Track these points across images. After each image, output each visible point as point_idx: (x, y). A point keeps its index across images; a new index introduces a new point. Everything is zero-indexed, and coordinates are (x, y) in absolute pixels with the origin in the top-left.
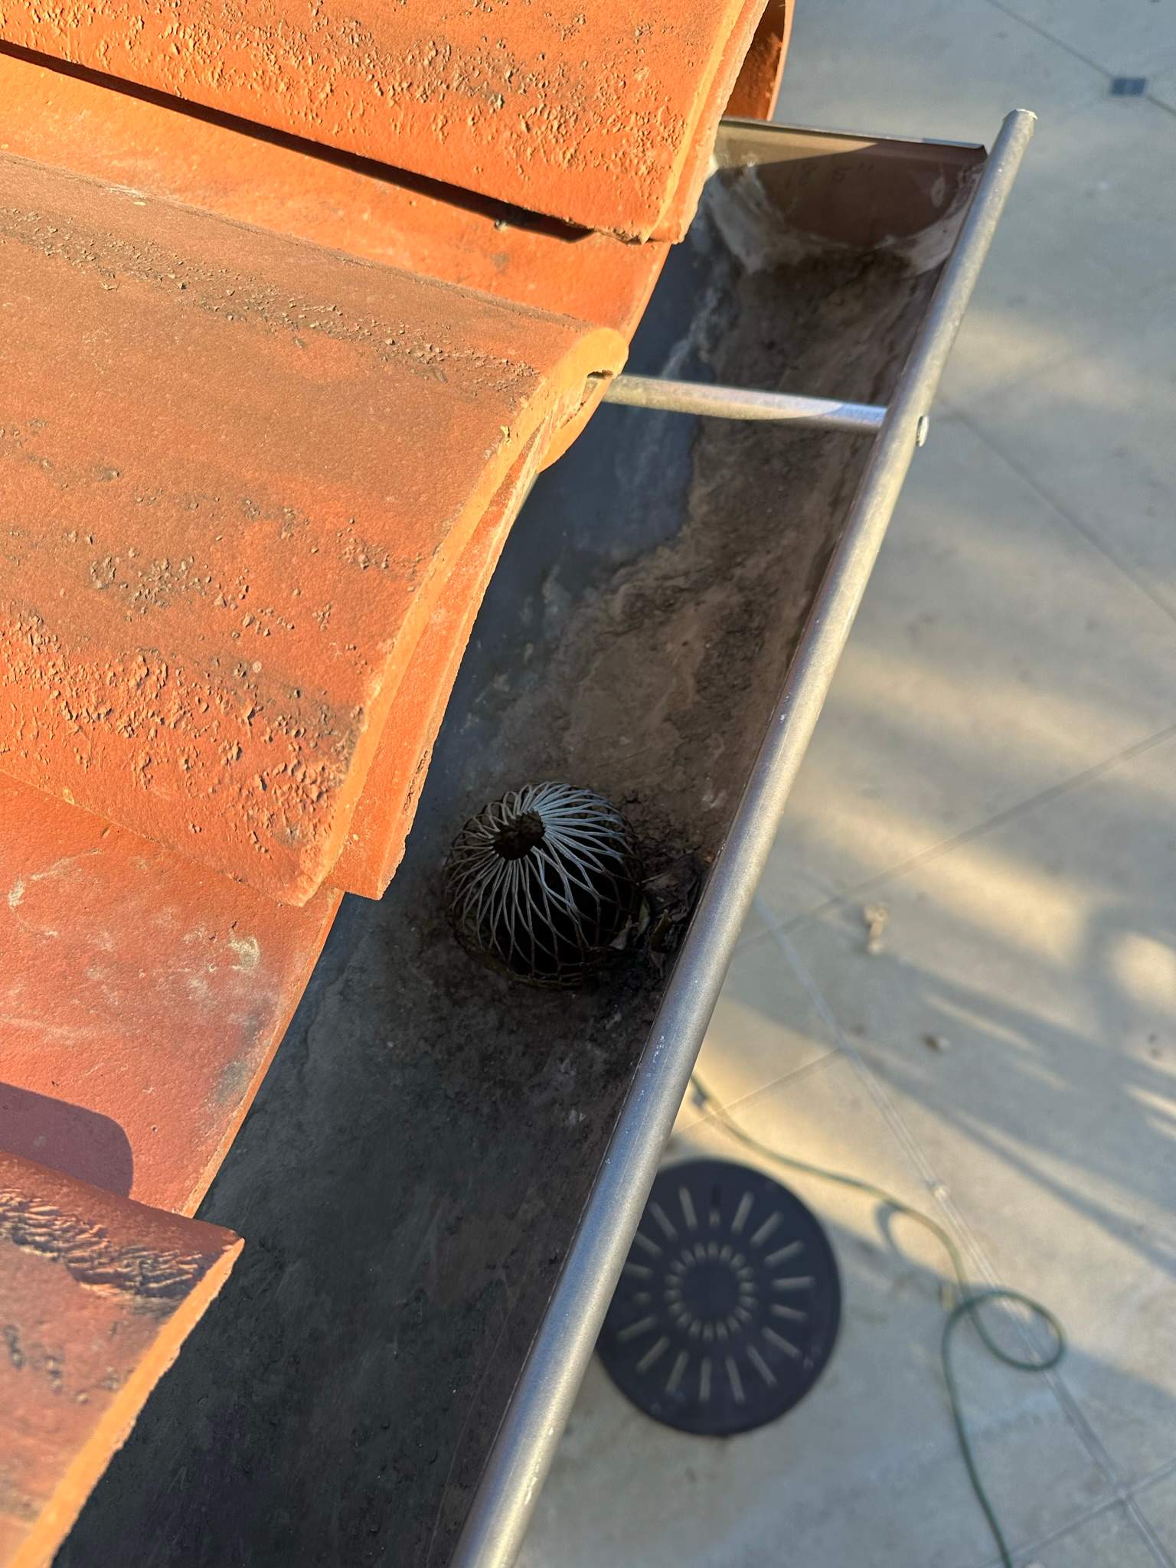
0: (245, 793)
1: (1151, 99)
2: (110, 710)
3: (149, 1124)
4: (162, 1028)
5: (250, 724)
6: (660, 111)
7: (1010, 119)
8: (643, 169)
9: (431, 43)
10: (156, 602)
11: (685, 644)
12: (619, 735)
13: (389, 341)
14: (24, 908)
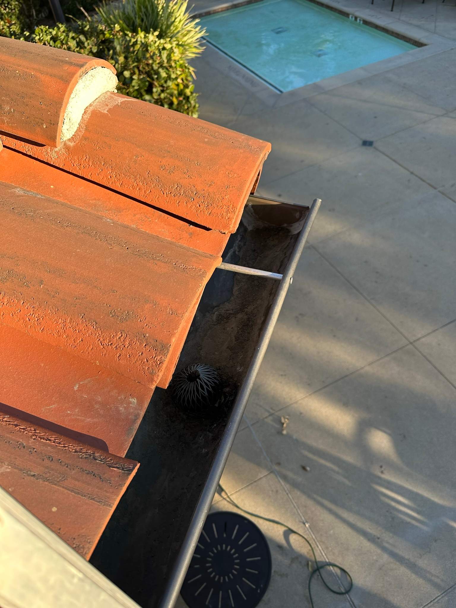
0: (142, 362)
1: (375, 148)
2: (112, 343)
3: (112, 441)
4: (114, 419)
5: (145, 347)
6: (231, 206)
7: (315, 201)
8: (227, 218)
9: (177, 184)
10: (125, 320)
11: (232, 328)
12: (215, 352)
13: (174, 264)
14: (78, 390)
